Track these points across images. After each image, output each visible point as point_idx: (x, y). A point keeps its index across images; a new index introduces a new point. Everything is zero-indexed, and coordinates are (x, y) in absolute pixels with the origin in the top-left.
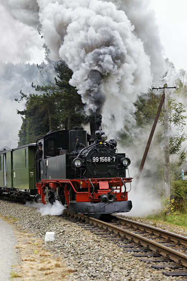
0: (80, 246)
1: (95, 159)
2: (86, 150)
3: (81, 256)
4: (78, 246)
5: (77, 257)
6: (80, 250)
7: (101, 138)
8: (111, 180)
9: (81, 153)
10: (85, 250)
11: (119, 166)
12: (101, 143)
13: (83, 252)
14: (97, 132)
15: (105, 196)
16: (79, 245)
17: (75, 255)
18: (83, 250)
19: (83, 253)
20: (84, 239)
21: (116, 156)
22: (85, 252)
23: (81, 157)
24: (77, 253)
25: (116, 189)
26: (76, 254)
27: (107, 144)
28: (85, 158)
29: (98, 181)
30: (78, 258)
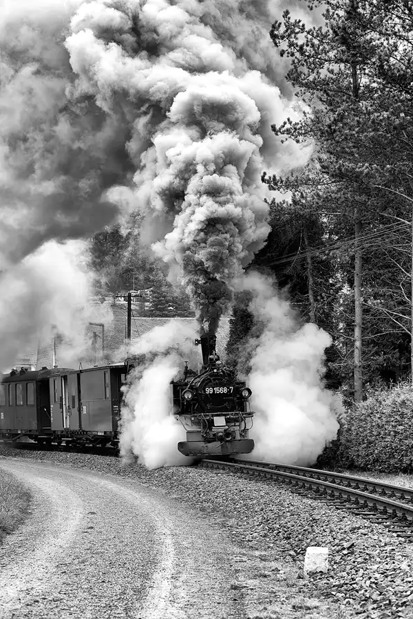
0: (396, 584)
1: (209, 391)
2: (198, 379)
3: (400, 609)
4: (389, 583)
5: (387, 612)
6: (395, 594)
7: (215, 365)
8: (228, 415)
9: (192, 382)
10: (409, 593)
11: (238, 398)
12: (215, 371)
13: (405, 600)
14: (211, 357)
15: (221, 434)
16: (393, 581)
17: (383, 608)
18: (404, 594)
19: (405, 602)
20: (404, 566)
21: (233, 386)
22: (409, 598)
23: (191, 387)
24: (388, 602)
25: (235, 426)
26: (385, 605)
27: (223, 372)
28: (197, 389)
29: (213, 416)
30: (390, 614)
